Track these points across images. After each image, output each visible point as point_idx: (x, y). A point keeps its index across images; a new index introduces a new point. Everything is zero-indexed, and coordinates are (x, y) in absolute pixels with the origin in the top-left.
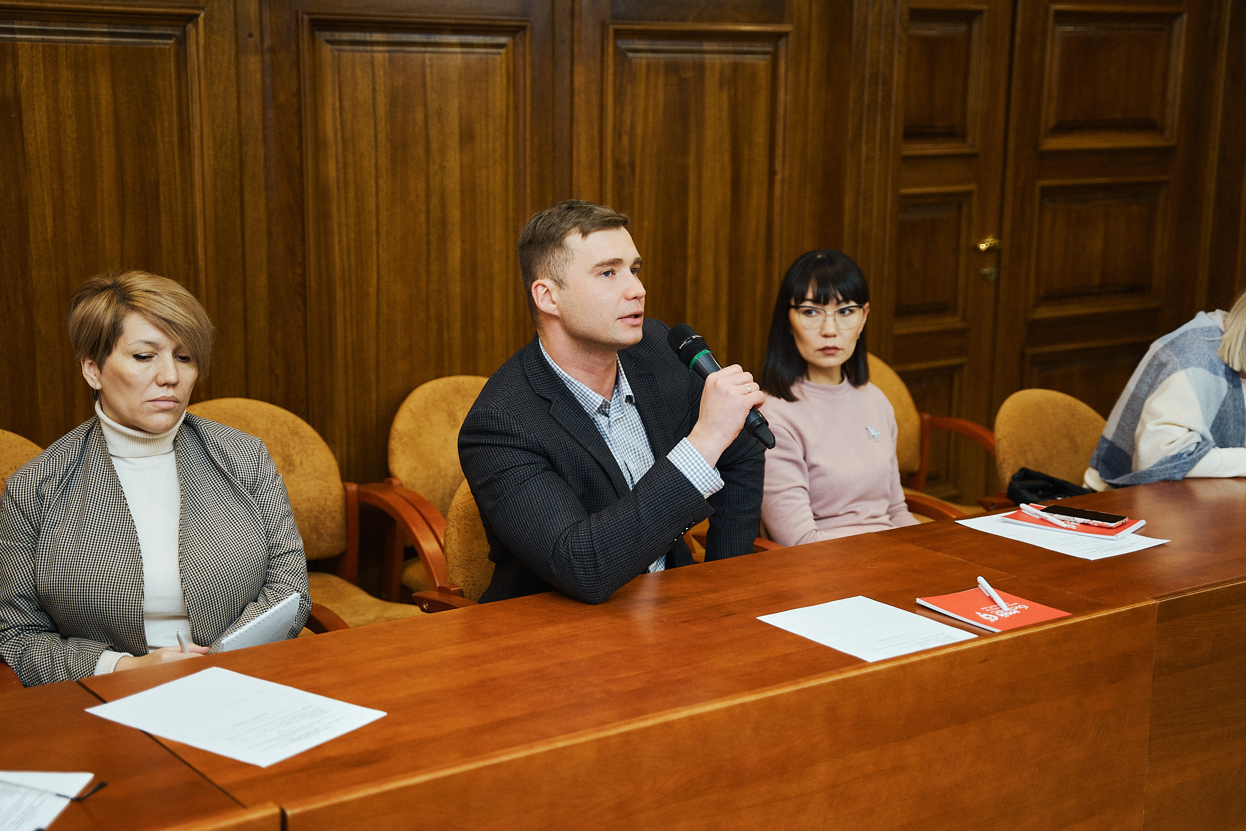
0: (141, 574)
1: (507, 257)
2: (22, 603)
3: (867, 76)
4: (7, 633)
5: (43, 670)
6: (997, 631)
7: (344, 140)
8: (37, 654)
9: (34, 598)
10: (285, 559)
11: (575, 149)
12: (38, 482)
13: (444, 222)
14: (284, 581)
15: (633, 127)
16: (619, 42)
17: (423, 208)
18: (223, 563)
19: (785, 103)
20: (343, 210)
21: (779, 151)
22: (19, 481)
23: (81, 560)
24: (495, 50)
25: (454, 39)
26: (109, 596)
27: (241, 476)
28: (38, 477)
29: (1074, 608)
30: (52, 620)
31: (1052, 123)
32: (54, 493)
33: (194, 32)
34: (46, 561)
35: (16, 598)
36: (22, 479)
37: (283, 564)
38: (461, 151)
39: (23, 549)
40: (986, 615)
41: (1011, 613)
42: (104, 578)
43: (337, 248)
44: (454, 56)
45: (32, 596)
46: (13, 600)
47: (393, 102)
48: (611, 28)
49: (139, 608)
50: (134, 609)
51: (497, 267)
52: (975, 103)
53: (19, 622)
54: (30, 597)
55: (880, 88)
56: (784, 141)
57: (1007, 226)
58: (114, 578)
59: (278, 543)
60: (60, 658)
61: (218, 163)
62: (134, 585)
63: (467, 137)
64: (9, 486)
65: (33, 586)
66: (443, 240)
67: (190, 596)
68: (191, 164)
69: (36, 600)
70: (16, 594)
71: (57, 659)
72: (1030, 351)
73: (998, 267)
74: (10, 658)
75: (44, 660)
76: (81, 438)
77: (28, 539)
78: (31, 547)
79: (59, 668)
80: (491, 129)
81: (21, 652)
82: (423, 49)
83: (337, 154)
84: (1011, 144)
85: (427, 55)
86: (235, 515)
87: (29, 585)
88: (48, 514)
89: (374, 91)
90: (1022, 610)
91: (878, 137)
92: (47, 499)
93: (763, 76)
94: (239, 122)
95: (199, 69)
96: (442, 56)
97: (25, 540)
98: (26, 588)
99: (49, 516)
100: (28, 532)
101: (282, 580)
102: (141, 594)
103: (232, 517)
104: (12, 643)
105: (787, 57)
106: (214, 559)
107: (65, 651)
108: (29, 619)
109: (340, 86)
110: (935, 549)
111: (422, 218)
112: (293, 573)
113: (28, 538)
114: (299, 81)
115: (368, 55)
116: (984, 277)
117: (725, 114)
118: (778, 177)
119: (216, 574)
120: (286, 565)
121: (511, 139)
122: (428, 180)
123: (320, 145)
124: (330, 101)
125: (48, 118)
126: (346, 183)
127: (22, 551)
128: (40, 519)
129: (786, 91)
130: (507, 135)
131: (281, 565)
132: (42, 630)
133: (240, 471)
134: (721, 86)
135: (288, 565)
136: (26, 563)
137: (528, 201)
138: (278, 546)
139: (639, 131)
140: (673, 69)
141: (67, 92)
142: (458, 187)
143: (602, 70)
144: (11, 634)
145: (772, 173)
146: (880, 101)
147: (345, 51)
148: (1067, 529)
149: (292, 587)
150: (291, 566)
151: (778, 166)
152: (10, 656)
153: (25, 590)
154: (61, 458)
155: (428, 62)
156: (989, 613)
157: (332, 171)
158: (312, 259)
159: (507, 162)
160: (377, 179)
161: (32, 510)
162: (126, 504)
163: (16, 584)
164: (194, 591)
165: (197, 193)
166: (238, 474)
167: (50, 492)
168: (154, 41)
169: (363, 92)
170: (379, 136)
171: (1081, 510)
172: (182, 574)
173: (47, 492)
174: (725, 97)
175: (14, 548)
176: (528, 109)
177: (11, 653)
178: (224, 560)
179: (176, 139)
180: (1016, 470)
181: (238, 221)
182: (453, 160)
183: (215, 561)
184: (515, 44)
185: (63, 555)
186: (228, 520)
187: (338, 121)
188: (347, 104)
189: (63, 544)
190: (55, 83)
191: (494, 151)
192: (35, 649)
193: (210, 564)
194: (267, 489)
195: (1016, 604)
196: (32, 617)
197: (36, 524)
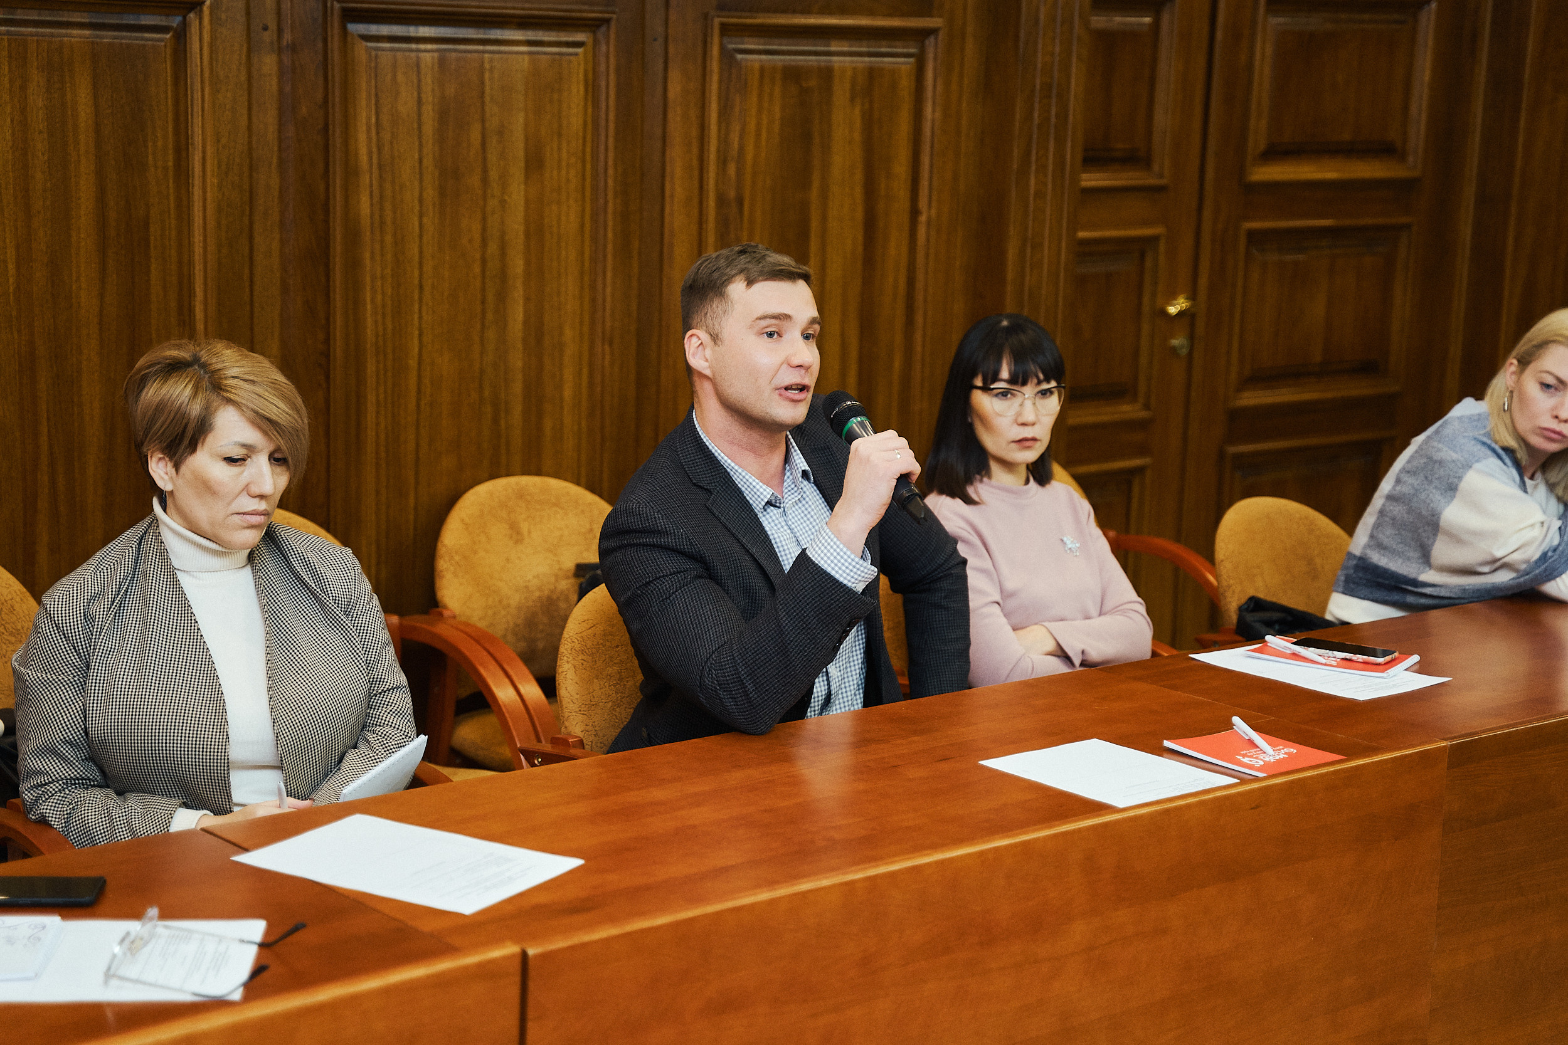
0: (224, 714)
1: (581, 323)
2: (66, 751)
3: (1038, 87)
4: (48, 788)
5: (99, 833)
6: (1260, 775)
7: (380, 167)
8: (90, 814)
9: (82, 744)
10: (389, 697)
11: (668, 179)
12: (86, 601)
13: (503, 275)
14: (390, 724)
15: (742, 148)
16: (726, 40)
17: (478, 256)
18: (320, 701)
19: (933, 120)
20: (378, 258)
21: (924, 183)
22: (61, 600)
23: (147, 697)
24: (571, 50)
25: (518, 35)
26: (185, 740)
27: (334, 595)
28: (86, 594)
29: (1350, 752)
30: (103, 772)
31: (1262, 147)
32: (107, 615)
33: (197, 22)
34: (100, 698)
35: (60, 744)
36: (65, 597)
37: (386, 703)
38: (526, 183)
39: (67, 684)
40: (1249, 759)
41: (1277, 757)
42: (178, 717)
43: (369, 307)
44: (520, 57)
45: (81, 741)
46: (57, 747)
47: (443, 116)
48: (717, 21)
49: (223, 754)
50: (217, 756)
51: (568, 333)
52: (1163, 119)
53: (64, 774)
54: (77, 743)
55: (1054, 101)
56: (931, 172)
57: (1203, 281)
58: (190, 718)
59: (379, 677)
60: (121, 818)
61: (223, 194)
62: (215, 727)
63: (535, 163)
64: (48, 606)
65: (82, 729)
66: (502, 297)
67: (284, 740)
68: (189, 195)
69: (84, 747)
70: (61, 740)
71: (118, 819)
72: (1232, 449)
73: (1191, 337)
74: (54, 819)
75: (100, 820)
76: (133, 546)
77: (73, 672)
78: (78, 682)
79: (120, 830)
80: (564, 155)
81: (69, 812)
82: (481, 48)
83: (371, 185)
84: (1210, 174)
85: (486, 55)
86: (329, 643)
87: (77, 728)
88: (100, 640)
89: (420, 102)
90: (1289, 754)
91: (1050, 168)
92: (98, 621)
93: (906, 84)
94: (250, 143)
95: (202, 71)
96: (505, 56)
97: (69, 673)
98: (73, 732)
99: (102, 642)
100: (73, 663)
101: (386, 723)
102: (225, 737)
103: (326, 645)
104: (55, 801)
105: (935, 59)
106: (309, 695)
107: (127, 810)
108: (76, 771)
109: (377, 95)
110: (1173, 687)
111: (477, 269)
112: (398, 713)
113: (74, 670)
114: (326, 88)
115: (413, 55)
116: (1174, 350)
117: (857, 136)
118: (923, 218)
119: (312, 713)
120: (390, 704)
121: (588, 166)
122: (484, 219)
123: (351, 172)
124: (364, 115)
125: (13, 134)
126: (382, 223)
127: (66, 686)
128: (90, 646)
129: (934, 103)
130: (584, 162)
131: (384, 704)
132: (91, 785)
133: (332, 589)
134: (852, 99)
135: (393, 705)
136: (72, 701)
137: (610, 247)
138: (380, 681)
139: (749, 157)
140: (792, 75)
141: (37, 101)
142: (522, 228)
143: (704, 75)
144: (54, 790)
145: (915, 212)
146: (1053, 120)
147: (383, 49)
148: (1325, 664)
149: (399, 731)
150: (397, 706)
151: (923, 203)
152: (54, 816)
153: (72, 734)
154: (109, 570)
155: (487, 66)
156: (1251, 757)
157: (364, 205)
158: (339, 320)
159: (584, 197)
160: (421, 216)
161: (79, 635)
162: (199, 629)
163: (60, 727)
164: (288, 734)
165: (196, 233)
166: (329, 592)
167: (102, 613)
168: (147, 35)
169: (406, 104)
170: (425, 161)
171: (1339, 643)
172: (273, 714)
173: (98, 613)
174: (857, 111)
175: (56, 682)
176: (612, 126)
177: (55, 812)
178: (321, 696)
179: (170, 164)
180: (1243, 600)
181: (247, 271)
182: (517, 193)
183: (311, 698)
184: (596, 42)
185: (123, 690)
186: (320, 649)
187: (374, 140)
188: (385, 119)
189: (121, 676)
190: (23, 88)
191: (568, 181)
192: (86, 808)
193: (305, 701)
194: (364, 611)
195: (1281, 747)
196: (79, 769)
197: (84, 652)
